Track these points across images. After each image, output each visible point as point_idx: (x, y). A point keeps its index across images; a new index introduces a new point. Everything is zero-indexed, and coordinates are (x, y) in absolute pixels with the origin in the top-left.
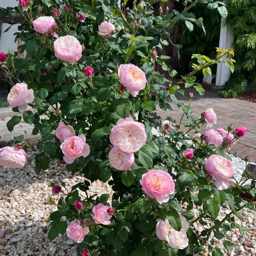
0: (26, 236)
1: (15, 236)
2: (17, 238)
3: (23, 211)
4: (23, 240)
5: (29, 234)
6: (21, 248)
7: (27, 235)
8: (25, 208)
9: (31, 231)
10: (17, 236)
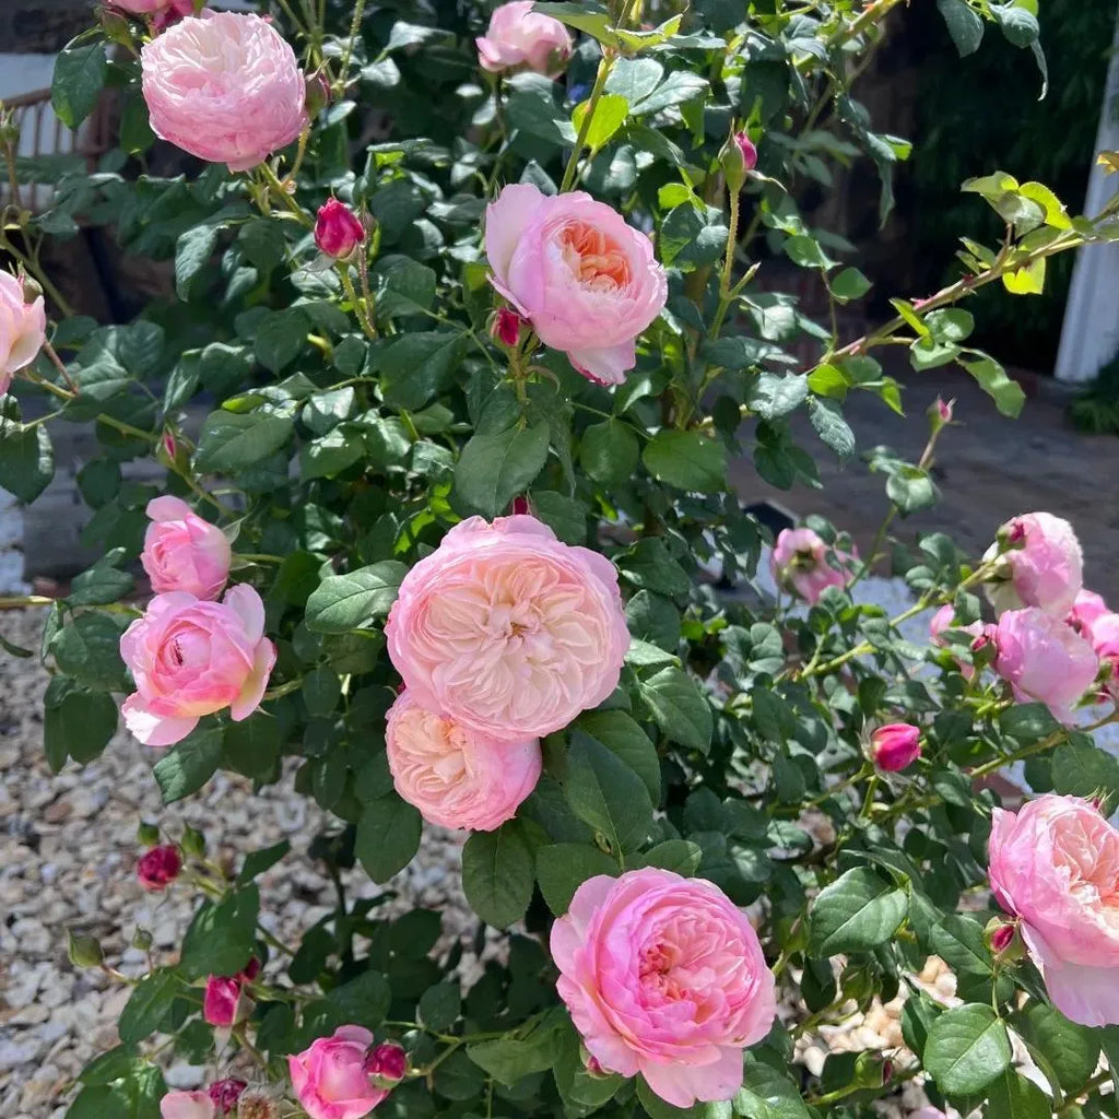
0: (65, 1041)
1: (12, 1032)
2: (20, 1042)
3: (86, 903)
4: (48, 1059)
5: (82, 1030)
6: (23, 1107)
7: (73, 1034)
8: (98, 888)
9: (100, 1010)
10: (22, 1035)
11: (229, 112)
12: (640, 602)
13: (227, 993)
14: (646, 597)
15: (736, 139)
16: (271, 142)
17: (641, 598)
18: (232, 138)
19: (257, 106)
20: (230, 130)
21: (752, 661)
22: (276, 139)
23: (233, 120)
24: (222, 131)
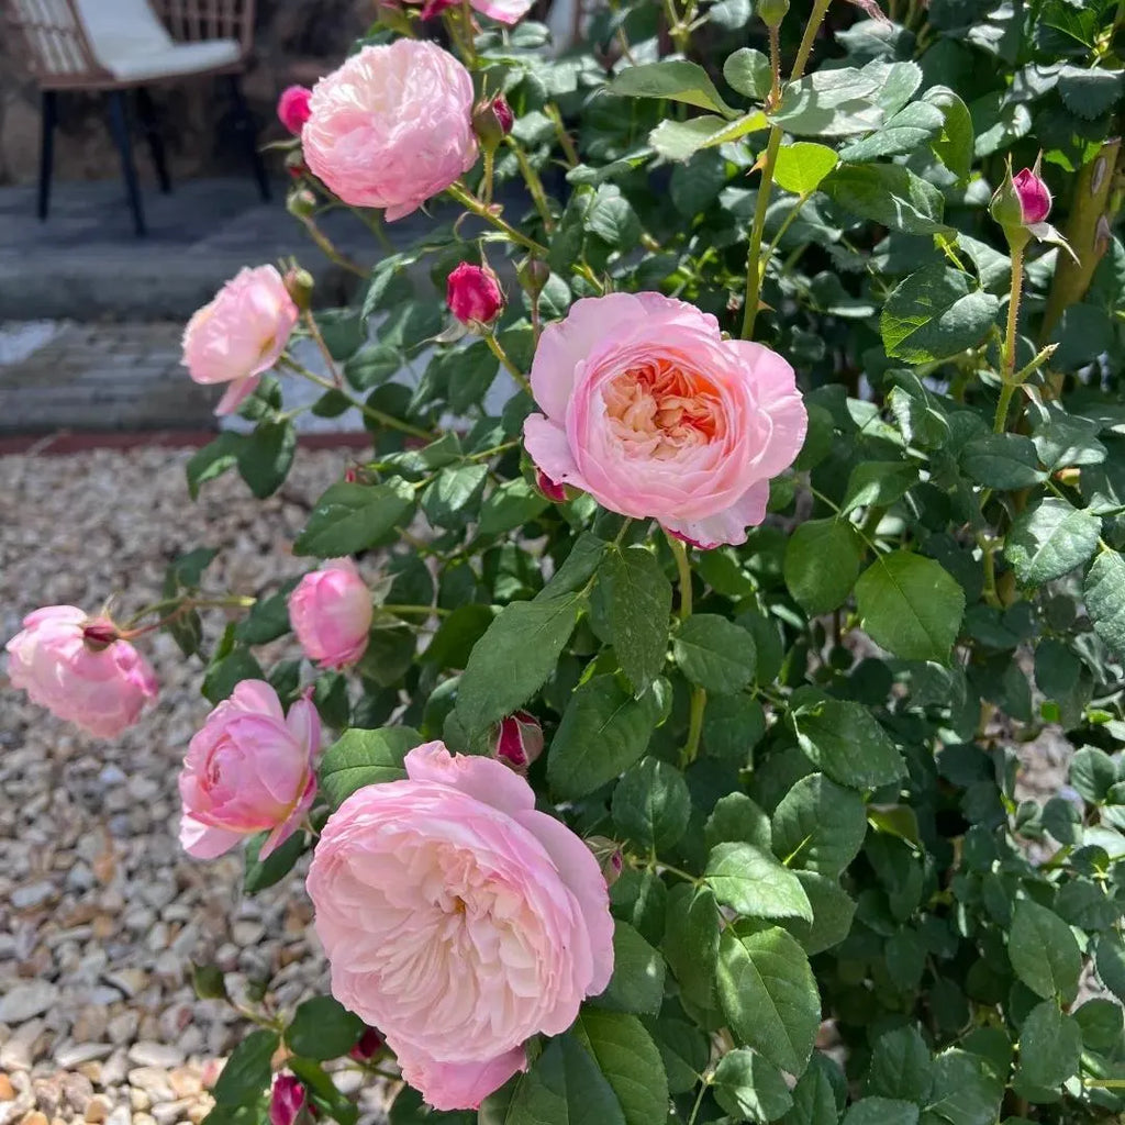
11: (364, 167)
12: (808, 791)
13: (288, 1101)
14: (818, 785)
15: (1015, 181)
16: (418, 192)
17: (810, 785)
18: (373, 191)
19: (395, 158)
20: (371, 184)
21: (1110, 802)
22: (424, 190)
23: (369, 174)
24: (360, 185)
